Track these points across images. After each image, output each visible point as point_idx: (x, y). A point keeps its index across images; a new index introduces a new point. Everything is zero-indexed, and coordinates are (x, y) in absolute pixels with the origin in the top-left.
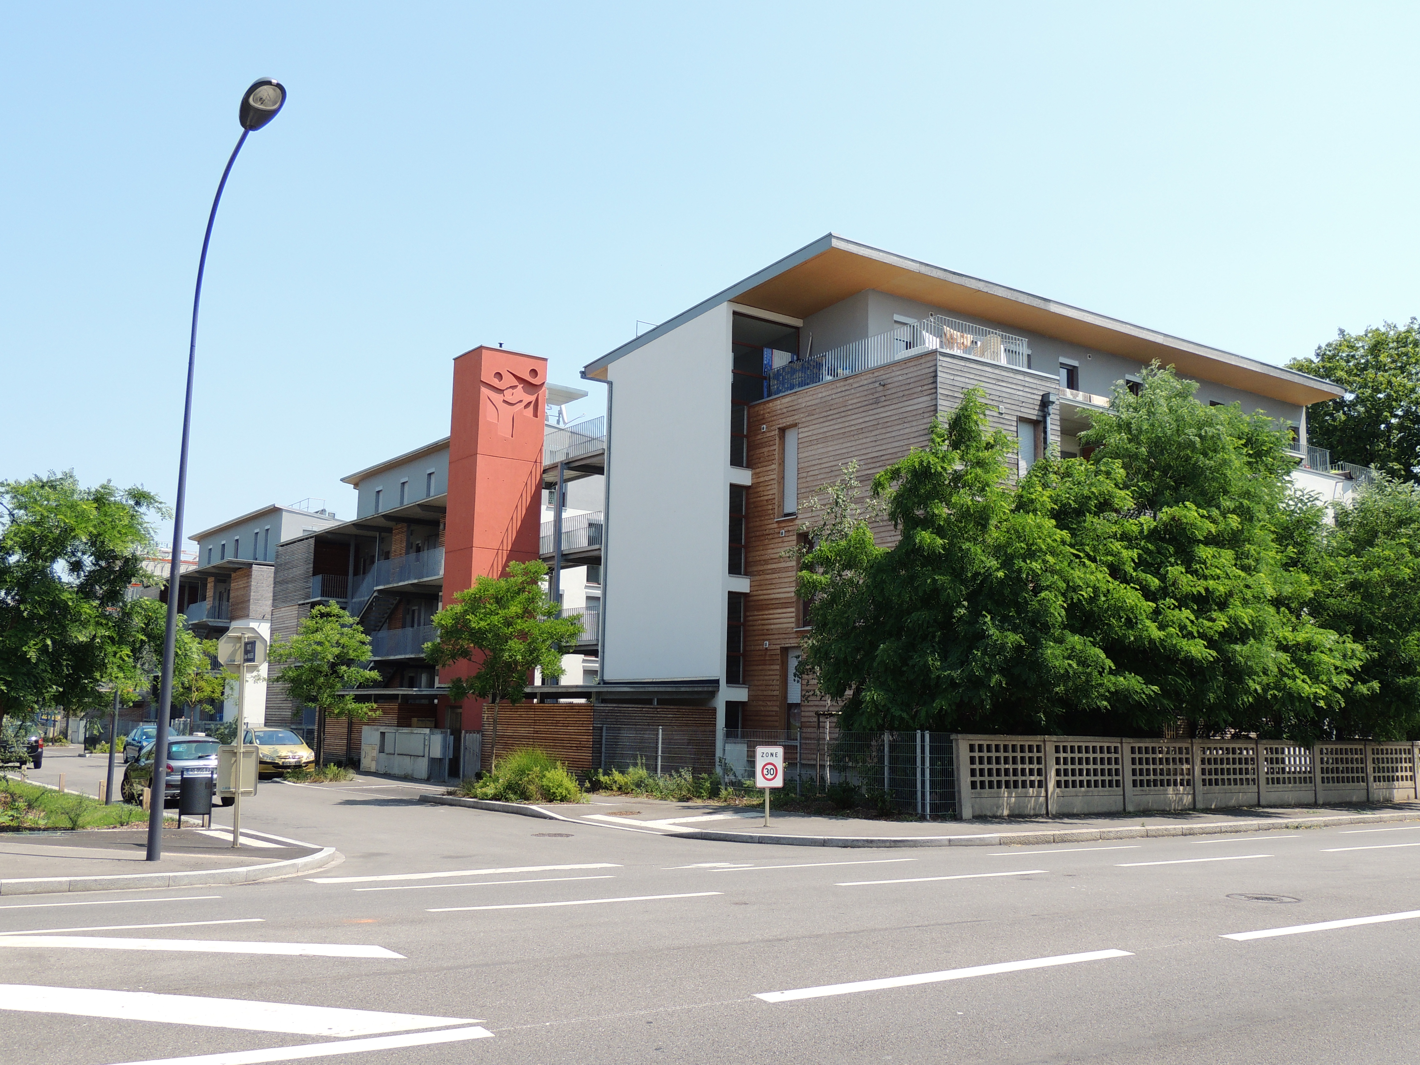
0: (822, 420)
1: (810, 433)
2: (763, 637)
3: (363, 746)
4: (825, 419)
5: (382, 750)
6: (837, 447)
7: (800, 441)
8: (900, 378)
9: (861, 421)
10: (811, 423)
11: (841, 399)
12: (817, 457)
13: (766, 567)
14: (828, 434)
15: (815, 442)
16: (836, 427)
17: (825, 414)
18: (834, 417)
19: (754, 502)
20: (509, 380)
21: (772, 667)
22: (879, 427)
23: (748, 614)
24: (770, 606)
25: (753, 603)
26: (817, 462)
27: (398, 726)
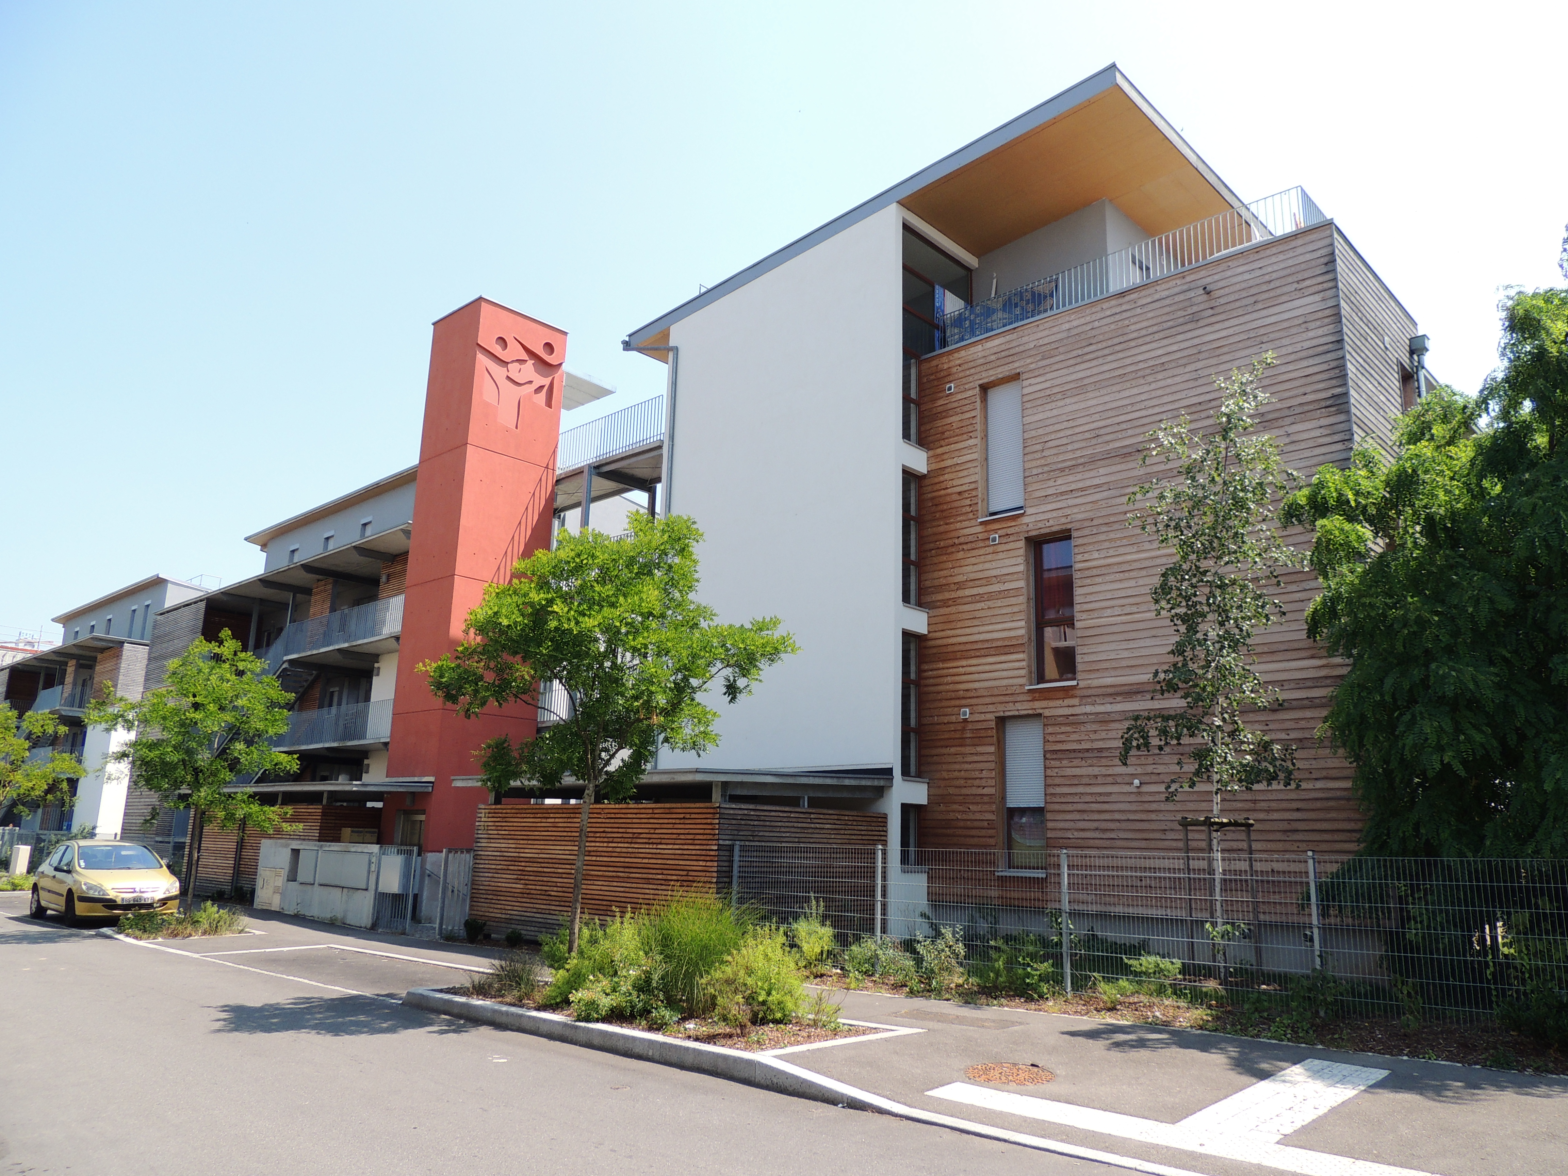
0: (1072, 362)
1: (1048, 384)
2: (957, 702)
3: (261, 871)
4: (1079, 360)
5: (292, 877)
6: (1107, 398)
7: (1026, 399)
8: (1247, 276)
9: (1160, 352)
10: (1048, 369)
11: (1113, 327)
12: (1065, 418)
13: (960, 593)
14: (1086, 382)
15: (1059, 396)
16: (1106, 368)
17: (1080, 352)
18: (1100, 353)
19: (933, 498)
20: (514, 351)
21: (980, 749)
22: (1201, 356)
23: (925, 667)
24: (972, 653)
25: (934, 651)
26: (1066, 425)
27: (319, 841)
